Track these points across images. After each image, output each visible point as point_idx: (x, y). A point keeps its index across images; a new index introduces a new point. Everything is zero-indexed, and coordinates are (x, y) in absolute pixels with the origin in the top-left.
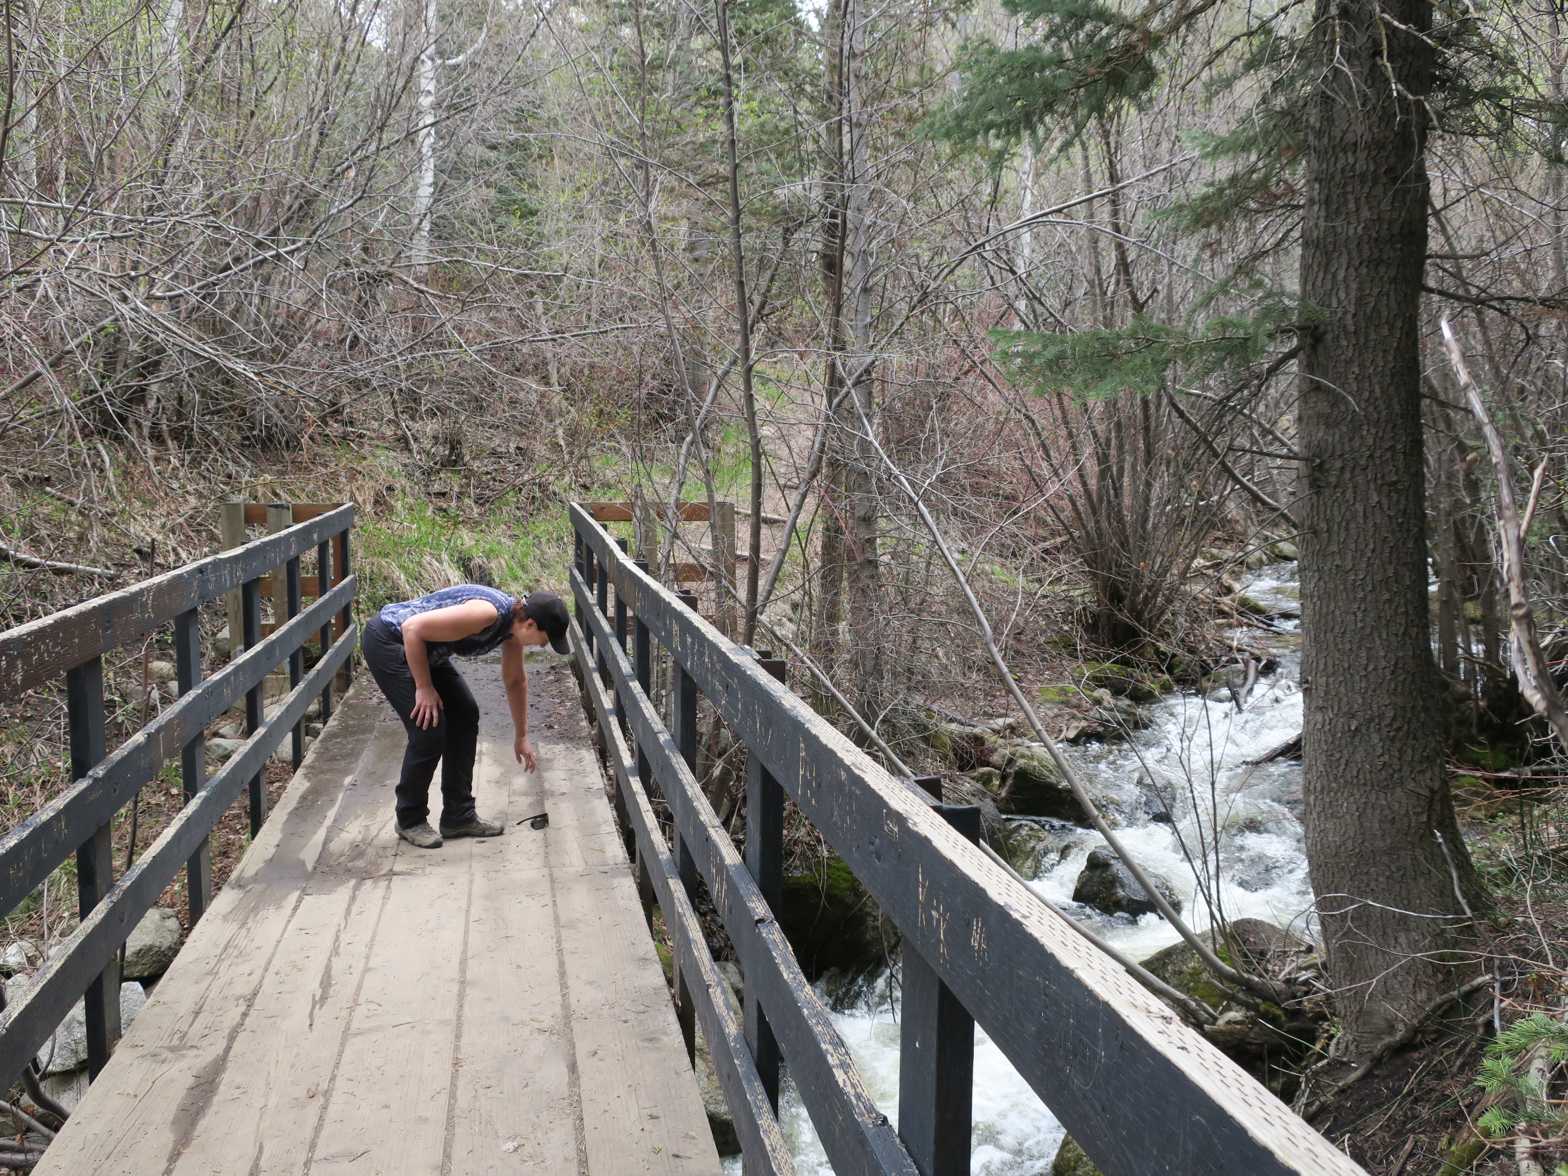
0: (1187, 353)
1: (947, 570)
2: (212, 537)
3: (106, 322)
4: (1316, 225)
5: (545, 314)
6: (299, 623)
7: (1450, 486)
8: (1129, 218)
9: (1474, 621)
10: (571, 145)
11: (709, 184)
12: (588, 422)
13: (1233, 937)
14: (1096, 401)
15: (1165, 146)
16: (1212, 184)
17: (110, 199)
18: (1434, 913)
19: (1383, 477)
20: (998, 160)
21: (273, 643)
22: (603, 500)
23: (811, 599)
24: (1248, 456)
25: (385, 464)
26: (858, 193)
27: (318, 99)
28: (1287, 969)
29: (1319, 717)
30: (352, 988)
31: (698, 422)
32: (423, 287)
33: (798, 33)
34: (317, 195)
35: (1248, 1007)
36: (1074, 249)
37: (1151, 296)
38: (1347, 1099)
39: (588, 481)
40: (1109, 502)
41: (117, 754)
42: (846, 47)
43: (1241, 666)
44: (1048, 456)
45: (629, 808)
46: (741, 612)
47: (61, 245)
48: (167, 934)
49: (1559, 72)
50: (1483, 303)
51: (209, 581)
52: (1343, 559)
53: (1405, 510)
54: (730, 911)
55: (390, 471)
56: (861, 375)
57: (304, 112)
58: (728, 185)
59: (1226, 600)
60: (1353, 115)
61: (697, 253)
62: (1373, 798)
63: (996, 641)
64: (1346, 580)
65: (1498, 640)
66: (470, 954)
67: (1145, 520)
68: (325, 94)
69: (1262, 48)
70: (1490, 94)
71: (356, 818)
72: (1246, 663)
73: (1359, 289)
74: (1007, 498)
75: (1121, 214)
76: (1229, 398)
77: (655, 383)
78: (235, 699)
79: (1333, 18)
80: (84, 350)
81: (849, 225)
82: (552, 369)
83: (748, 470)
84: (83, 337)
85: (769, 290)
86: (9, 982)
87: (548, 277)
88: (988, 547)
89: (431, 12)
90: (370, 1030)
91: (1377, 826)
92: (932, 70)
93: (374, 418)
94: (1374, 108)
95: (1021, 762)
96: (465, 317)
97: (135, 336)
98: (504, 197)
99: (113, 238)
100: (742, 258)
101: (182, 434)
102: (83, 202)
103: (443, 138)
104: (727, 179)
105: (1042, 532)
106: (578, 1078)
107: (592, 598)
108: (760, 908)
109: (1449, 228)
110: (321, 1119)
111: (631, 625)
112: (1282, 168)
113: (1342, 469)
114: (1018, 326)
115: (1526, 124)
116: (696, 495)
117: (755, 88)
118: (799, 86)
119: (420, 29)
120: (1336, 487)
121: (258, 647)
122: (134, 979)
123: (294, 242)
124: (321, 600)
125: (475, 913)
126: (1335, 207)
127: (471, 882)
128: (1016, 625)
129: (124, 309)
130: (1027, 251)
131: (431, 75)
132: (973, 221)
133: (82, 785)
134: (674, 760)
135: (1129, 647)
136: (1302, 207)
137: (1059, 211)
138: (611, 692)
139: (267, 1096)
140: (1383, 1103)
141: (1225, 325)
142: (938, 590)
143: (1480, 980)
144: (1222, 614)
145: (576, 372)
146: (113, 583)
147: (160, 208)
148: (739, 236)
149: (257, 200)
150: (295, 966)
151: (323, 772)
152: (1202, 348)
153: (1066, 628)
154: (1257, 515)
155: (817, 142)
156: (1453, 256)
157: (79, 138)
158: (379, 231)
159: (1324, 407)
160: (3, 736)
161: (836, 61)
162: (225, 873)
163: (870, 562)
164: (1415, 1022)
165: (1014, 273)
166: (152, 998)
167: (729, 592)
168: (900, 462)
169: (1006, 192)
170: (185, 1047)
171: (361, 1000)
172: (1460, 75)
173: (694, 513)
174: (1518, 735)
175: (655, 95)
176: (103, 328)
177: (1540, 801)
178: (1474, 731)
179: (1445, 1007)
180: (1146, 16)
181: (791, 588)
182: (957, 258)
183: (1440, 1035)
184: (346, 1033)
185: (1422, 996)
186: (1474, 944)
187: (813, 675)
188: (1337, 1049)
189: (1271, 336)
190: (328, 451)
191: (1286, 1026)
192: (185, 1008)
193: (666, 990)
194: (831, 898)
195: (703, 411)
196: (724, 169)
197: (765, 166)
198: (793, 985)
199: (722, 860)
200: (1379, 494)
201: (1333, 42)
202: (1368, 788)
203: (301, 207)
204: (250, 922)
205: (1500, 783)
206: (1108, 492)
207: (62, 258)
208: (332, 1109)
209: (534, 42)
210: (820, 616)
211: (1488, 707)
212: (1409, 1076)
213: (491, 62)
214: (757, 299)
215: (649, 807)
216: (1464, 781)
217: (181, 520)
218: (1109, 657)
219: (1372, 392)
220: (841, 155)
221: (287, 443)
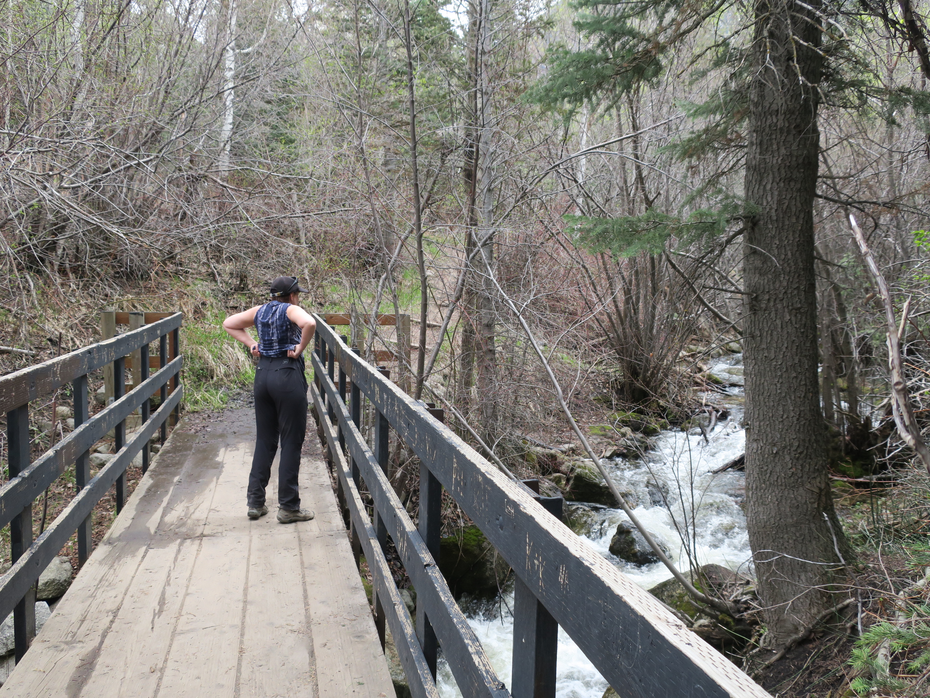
0: (679, 231)
1: (536, 356)
2: (95, 332)
3: (34, 202)
4: (754, 157)
5: (298, 201)
6: (148, 384)
7: (829, 310)
8: (644, 150)
9: (842, 390)
10: (315, 102)
11: (397, 127)
12: (324, 266)
13: (703, 575)
14: (624, 258)
15: (665, 109)
16: (693, 132)
17: (37, 129)
18: (821, 561)
19: (792, 305)
20: (569, 116)
21: (132, 396)
22: (331, 312)
23: (455, 373)
24: (712, 291)
25: (201, 289)
26: (486, 134)
27: (164, 71)
28: (735, 594)
29: (755, 445)
30: (177, 606)
31: (389, 267)
32: (225, 184)
33: (452, 39)
34: (163, 128)
35: (712, 616)
36: (611, 169)
37: (656, 197)
38: (770, 672)
39: (323, 301)
40: (631, 317)
41: (37, 463)
42: (480, 48)
43: (707, 414)
44: (595, 288)
45: (346, 496)
46: (413, 380)
47: (7, 156)
48: (64, 572)
49: (892, 72)
50: (850, 204)
51: (94, 358)
52: (769, 353)
53: (805, 325)
54: (409, 559)
55: (204, 294)
56: (486, 240)
57: (156, 79)
58: (409, 128)
59: (699, 375)
60: (776, 94)
61: (389, 167)
62: (786, 493)
63: (565, 399)
64: (771, 365)
65: (857, 401)
66: (249, 584)
67: (652, 328)
68: (169, 69)
69: (724, 55)
70: (854, 84)
71: (181, 502)
72: (710, 414)
73: (779, 195)
74: (571, 314)
75: (639, 148)
76: (703, 257)
77: (364, 243)
78: (109, 429)
79: (765, 38)
80: (20, 219)
81: (480, 152)
82: (302, 234)
83: (420, 294)
84: (20, 211)
85: (432, 189)
87: (300, 179)
88: (560, 342)
89: (234, 21)
90: (188, 631)
91: (788, 510)
92: (529, 63)
93: (194, 262)
94: (788, 90)
95: (578, 470)
96: (250, 202)
97: (52, 211)
98: (275, 132)
99: (39, 152)
100: (417, 170)
101: (78, 270)
102: (20, 130)
103: (238, 96)
104: (408, 124)
105: (591, 334)
106: (315, 660)
107: (325, 370)
108: (427, 557)
109: (829, 161)
110: (158, 685)
111: (349, 387)
112: (735, 124)
113: (769, 300)
114: (578, 213)
115: (873, 101)
116: (388, 310)
117: (425, 71)
118: (452, 70)
119: (226, 31)
120: (765, 310)
121: (123, 398)
122: (43, 600)
123: (148, 156)
124: (162, 370)
125: (253, 559)
126: (765, 147)
127: (251, 541)
128: (576, 389)
129: (45, 194)
130: (583, 169)
131: (232, 58)
132: (552, 151)
133: (15, 481)
134: (375, 468)
135: (643, 403)
136: (746, 147)
137: (603, 146)
138: (336, 428)
139: (125, 672)
140: (792, 675)
141: (701, 215)
142: (530, 368)
143: (848, 601)
144: (697, 384)
145: (316, 236)
146: (35, 360)
147: (69, 134)
148: (416, 157)
149: (126, 130)
150: (143, 592)
151: (161, 474)
152: (688, 228)
153: (605, 391)
154: (717, 326)
155: (462, 103)
156: (832, 178)
157: (20, 91)
158: (200, 150)
159: (758, 263)
161: (474, 56)
162: (100, 535)
163: (490, 351)
164: (810, 626)
165: (576, 182)
166: (55, 612)
167: (407, 368)
168: (509, 292)
169: (573, 134)
170: (75, 642)
171: (184, 612)
172: (838, 73)
173: (387, 321)
174: (868, 457)
175: (366, 73)
176: (32, 206)
177: (882, 496)
178: (843, 454)
179: (828, 617)
180: (656, 34)
181: (443, 365)
182: (544, 172)
183: (825, 634)
184: (174, 633)
185: (814, 611)
186: (844, 580)
187: (456, 417)
188: (764, 642)
189: (728, 221)
190: (166, 281)
191: (734, 628)
192: (75, 617)
193: (368, 607)
194: (465, 551)
195: (392, 260)
196: (407, 118)
197: (431, 117)
198: (447, 604)
199: (404, 528)
200: (790, 315)
201: (765, 51)
202: (783, 488)
203: (153, 135)
204: (116, 565)
205: (858, 485)
206: (630, 311)
207: (7, 163)
208: (165, 679)
209: (294, 41)
210: (461, 383)
211: (851, 440)
212: (807, 658)
213: (269, 52)
214: (425, 195)
215: (359, 496)
216: (837, 483)
217: (77, 321)
218: (630, 409)
219: (786, 255)
220: (476, 111)
221: (142, 276)
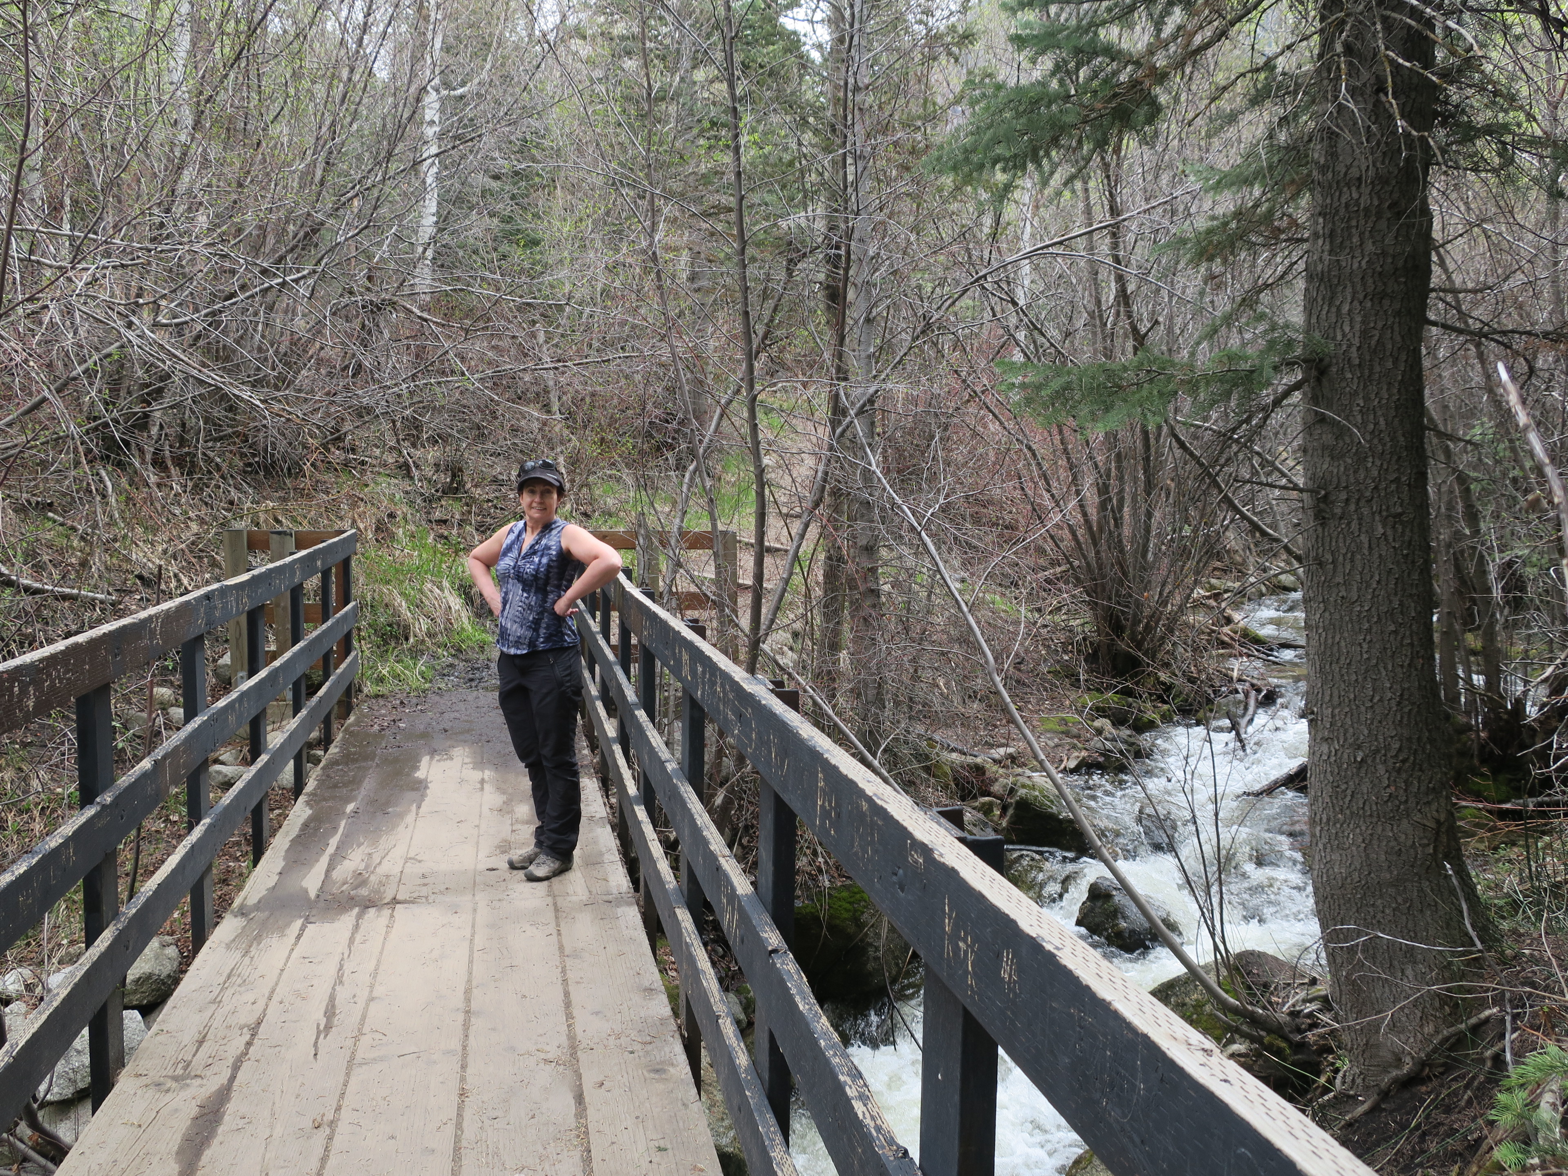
0: (1192, 386)
1: (949, 599)
2: (214, 564)
3: (112, 349)
4: (1321, 259)
5: (546, 342)
6: (302, 650)
7: (1449, 517)
8: (1129, 248)
9: (1474, 653)
10: (574, 176)
11: (711, 215)
12: (590, 450)
13: (1237, 969)
14: (1097, 433)
15: (1165, 179)
16: (1213, 218)
18: (1440, 945)
19: (1388, 509)
20: (1002, 194)
21: (277, 670)
22: (604, 529)
23: (812, 628)
24: (1248, 486)
25: (387, 491)
26: (862, 225)
27: (324, 129)
28: (1291, 1002)
29: (1325, 748)
30: (356, 1018)
31: (701, 451)
32: (425, 315)
33: (803, 66)
34: (322, 224)
35: (1252, 1039)
36: (1074, 281)
37: (1151, 328)
38: (1354, 1133)
39: (589, 509)
40: (1110, 532)
41: (124, 781)
42: (851, 81)
43: (1241, 696)
44: (1048, 484)
45: (634, 836)
46: (743, 641)
47: (71, 273)
48: (166, 962)
49: (1556, 108)
50: (1486, 336)
51: (215, 607)
52: (1348, 590)
53: (1410, 542)
54: (742, 941)
55: (392, 499)
56: (864, 405)
57: (311, 142)
58: (733, 217)
59: (1226, 629)
60: (1357, 151)
61: (700, 284)
62: (1379, 829)
63: (999, 671)
64: (1351, 611)
65: (1499, 671)
66: (474, 983)
67: (1145, 551)
68: (332, 124)
69: (1267, 85)
70: (1492, 130)
71: (359, 846)
72: (1247, 695)
73: (1363, 322)
74: (1007, 528)
75: (1122, 246)
76: (1233, 430)
77: (658, 411)
78: (239, 725)
79: (1339, 56)
80: (90, 376)
81: (853, 257)
82: (554, 397)
83: (752, 497)
84: (90, 363)
85: (772, 320)
86: (7, 1010)
87: (550, 306)
88: (990, 576)
89: (437, 43)
90: (375, 1060)
91: (1383, 857)
92: (934, 104)
93: (376, 446)
94: (1378, 144)
95: (1022, 792)
96: (468, 345)
97: (142, 363)
98: (508, 227)
99: (122, 266)
100: (747, 288)
101: (185, 460)
102: (91, 231)
103: (446, 168)
104: (731, 210)
105: (1042, 562)
106: (585, 1109)
107: (595, 626)
108: (773, 938)
109: (1448, 261)
110: (327, 1149)
111: (636, 654)
112: (1287, 202)
113: (1347, 500)
114: (1018, 357)
115: (1525, 159)
116: (700, 524)
117: (759, 121)
118: (803, 118)
119: (425, 60)
120: (1341, 518)
121: (263, 674)
122: (133, 1008)
123: (299, 271)
124: (324, 626)
125: (479, 942)
126: (1339, 240)
127: (475, 911)
128: (1017, 655)
129: (131, 335)
130: (1026, 283)
131: (436, 105)
132: (974, 252)
133: (90, 812)
134: (682, 789)
135: (1132, 677)
136: (1306, 240)
137: (1061, 243)
138: (615, 721)
139: (272, 1127)
140: (1391, 1138)
141: (1229, 358)
142: (939, 620)
143: (1487, 1013)
144: (1223, 644)
145: (578, 401)
146: (117, 611)
147: (170, 236)
148: (745, 266)
149: (263, 228)
150: (298, 994)
151: (325, 800)
152: (1208, 379)
153: (1066, 657)
154: (1256, 545)
155: (821, 174)
156: (1455, 291)
157: (87, 166)
158: (383, 260)
159: (1328, 438)
160: (3, 762)
161: (841, 95)
162: (225, 901)
163: (872, 591)
164: (1423, 1055)
165: (1014, 303)
166: (155, 1028)
167: (732, 621)
168: (904, 491)
169: (1009, 224)
170: (188, 1077)
171: (366, 1029)
172: (1463, 112)
173: (697, 541)
174: (1519, 767)
175: (659, 126)
176: (110, 355)
177: (1544, 833)
178: (1476, 762)
179: (1452, 1040)
180: (1151, 51)
181: (792, 616)
182: (960, 288)
183: (1448, 1068)
184: (351, 1064)
185: (1429, 1029)
186: (1481, 977)
187: (815, 703)
188: (1344, 1083)
189: (1276, 368)
190: (329, 477)
191: (1291, 1059)
192: (189, 1037)
193: (672, 1021)
194: (832, 928)
195: (706, 440)
196: (731, 201)
197: (768, 198)
198: (809, 1016)
199: (734, 889)
200: (1384, 526)
201: (1338, 78)
202: (1375, 820)
203: (307, 234)
204: (253, 950)
205: (1503, 815)
206: (1108, 523)
207: (71, 285)
208: (337, 1139)
209: (539, 75)
210: (822, 646)
211: (1489, 738)
212: (1416, 1109)
213: (497, 93)
214: (760, 329)
215: (655, 836)
216: (1466, 812)
217: (183, 546)
218: (1109, 687)
219: (1376, 424)
220: (846, 187)
221: (289, 469)
